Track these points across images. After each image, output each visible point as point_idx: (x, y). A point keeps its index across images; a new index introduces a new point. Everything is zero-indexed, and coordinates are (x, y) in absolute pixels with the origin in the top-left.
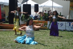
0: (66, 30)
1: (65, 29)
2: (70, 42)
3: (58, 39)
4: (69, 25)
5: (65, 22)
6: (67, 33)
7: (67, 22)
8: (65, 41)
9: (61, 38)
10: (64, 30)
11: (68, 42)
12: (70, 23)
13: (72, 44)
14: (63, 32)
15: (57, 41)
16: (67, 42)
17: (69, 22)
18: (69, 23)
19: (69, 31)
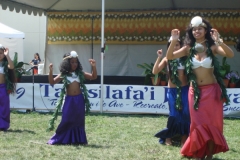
0: (34, 109)
1: (31, 107)
2: (46, 149)
3: (8, 140)
4: (43, 94)
5: (31, 84)
6: (39, 118)
7: (37, 85)
8: (32, 146)
9: (19, 136)
10: (28, 111)
11: (41, 149)
12: (47, 88)
13: (53, 155)
14: (25, 116)
15: (5, 147)
16: (37, 151)
17: (44, 85)
18: (43, 87)
19: (45, 113)
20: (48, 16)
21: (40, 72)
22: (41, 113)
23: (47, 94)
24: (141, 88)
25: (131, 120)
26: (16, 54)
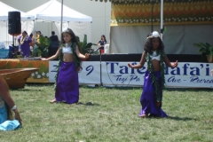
0: (102, 84)
1: (99, 83)
2: (113, 119)
3: (80, 111)
4: (110, 71)
5: (98, 63)
6: (106, 92)
7: (104, 63)
8: (101, 117)
9: (89, 108)
10: (97, 86)
11: (109, 119)
12: (112, 65)
13: (120, 124)
14: (94, 91)
15: (77, 118)
16: (105, 120)
17: (110, 63)
18: (109, 65)
19: (111, 88)
20: (113, 2)
21: (106, 52)
22: (108, 88)
23: (112, 71)
24: (197, 65)
25: (188, 94)
26: (86, 36)
